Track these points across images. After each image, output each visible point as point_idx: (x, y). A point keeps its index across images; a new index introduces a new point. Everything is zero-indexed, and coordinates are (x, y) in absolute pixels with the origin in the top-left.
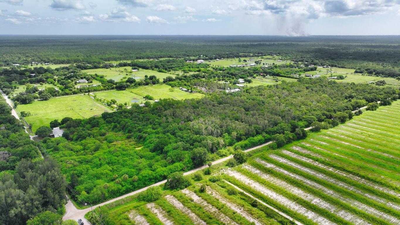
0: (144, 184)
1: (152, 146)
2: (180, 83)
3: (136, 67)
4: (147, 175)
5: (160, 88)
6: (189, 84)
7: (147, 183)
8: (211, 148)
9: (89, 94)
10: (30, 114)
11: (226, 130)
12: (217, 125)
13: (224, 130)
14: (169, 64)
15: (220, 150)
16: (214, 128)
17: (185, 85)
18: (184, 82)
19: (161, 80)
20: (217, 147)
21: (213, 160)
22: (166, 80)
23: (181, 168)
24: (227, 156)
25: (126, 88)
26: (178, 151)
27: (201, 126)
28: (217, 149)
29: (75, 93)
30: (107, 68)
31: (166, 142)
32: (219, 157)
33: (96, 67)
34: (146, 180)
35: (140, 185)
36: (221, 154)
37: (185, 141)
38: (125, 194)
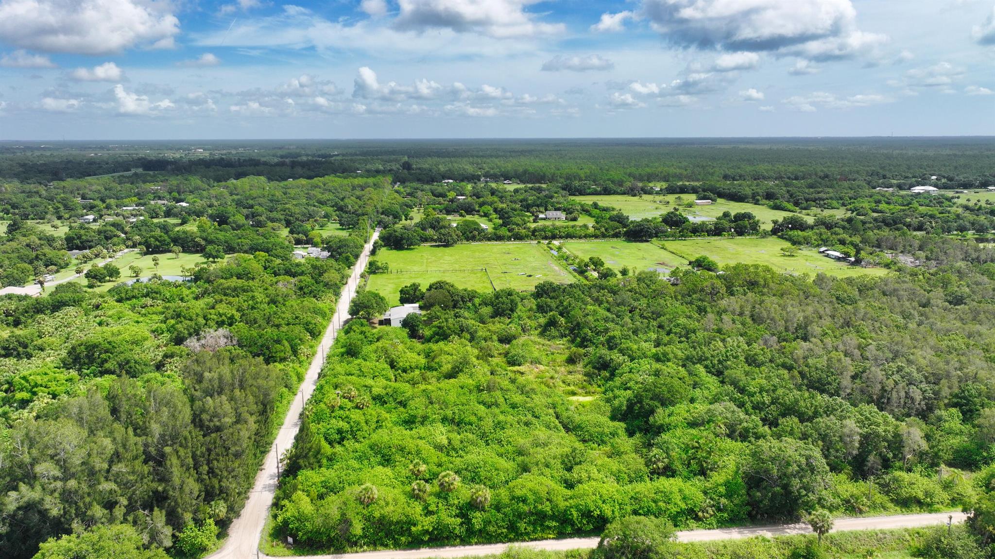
2: (824, 237)
3: (708, 194)
5: (756, 246)
6: (857, 239)
8: (855, 452)
9: (549, 243)
10: (387, 268)
11: (956, 396)
12: (913, 370)
13: (945, 392)
14: (812, 190)
15: (898, 473)
16: (897, 377)
17: (842, 242)
18: (838, 234)
19: (769, 227)
20: (891, 455)
21: (854, 508)
22: (782, 225)
23: (684, 506)
24: (937, 511)
25: (651, 236)
26: (703, 434)
27: (839, 360)
28: (886, 464)
29: (518, 237)
30: (634, 195)
32: (890, 505)
33: (607, 192)
35: (491, 529)
36: (904, 493)
37: (749, 405)
38: (430, 547)
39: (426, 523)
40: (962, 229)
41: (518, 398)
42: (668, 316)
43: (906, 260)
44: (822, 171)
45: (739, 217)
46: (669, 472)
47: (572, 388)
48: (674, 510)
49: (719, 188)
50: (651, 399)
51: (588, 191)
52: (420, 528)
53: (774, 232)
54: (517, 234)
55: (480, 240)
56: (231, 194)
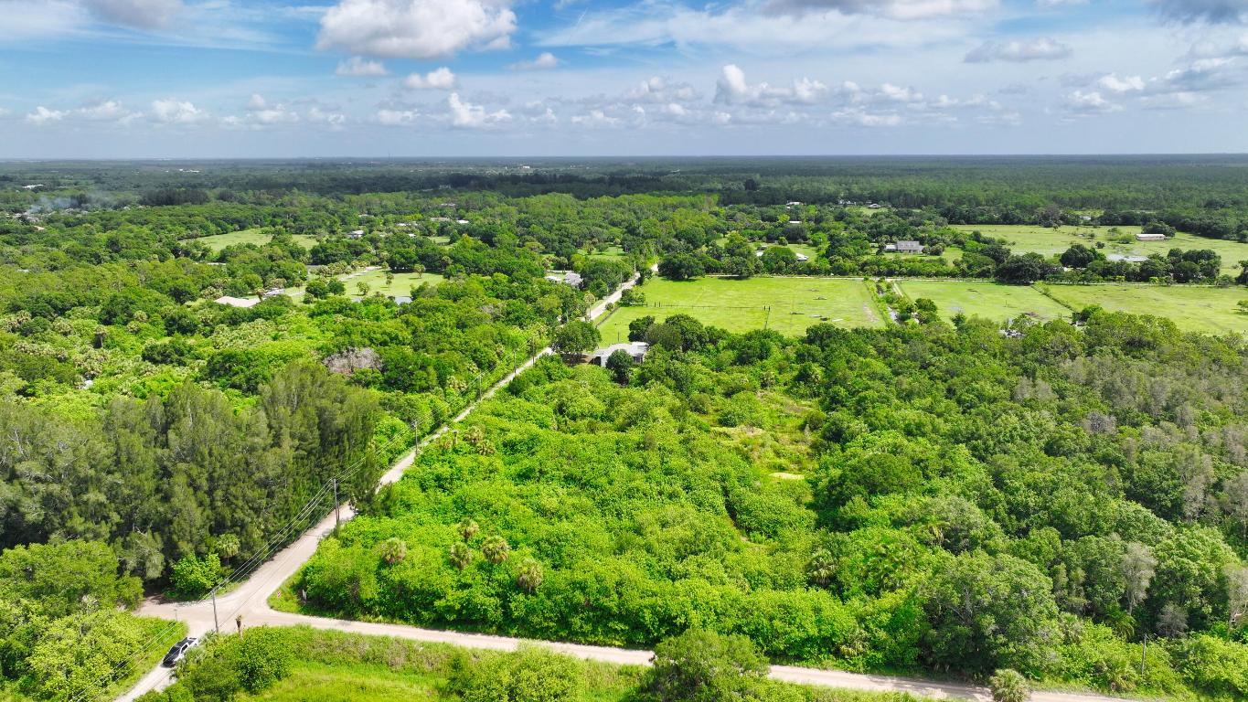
8: (1141, 594)
9: (880, 281)
10: (642, 300)
19: (1232, 270)
25: (1034, 277)
30: (1048, 226)
41: (679, 462)
45: (1195, 257)
46: (833, 584)
47: (782, 461)
48: (795, 634)
49: (1184, 218)
51: (980, 218)
52: (444, 602)
53: (1241, 279)
54: (839, 267)
55: (787, 273)
56: (520, 212)
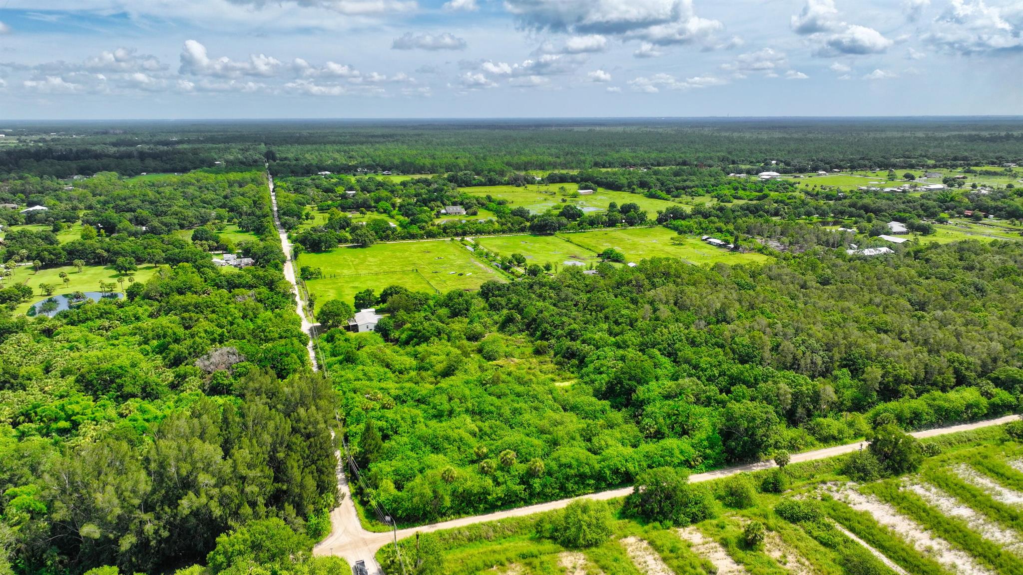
0: (563, 488)
1: (602, 380)
2: (704, 226)
3: (590, 184)
4: (574, 463)
5: (646, 236)
6: (731, 227)
7: (570, 486)
8: (789, 407)
9: (462, 240)
10: (320, 273)
11: (845, 359)
12: (812, 341)
13: (837, 357)
14: (678, 178)
15: (821, 420)
16: (803, 348)
17: (719, 230)
18: (714, 223)
19: (652, 216)
20: (811, 407)
21: (794, 447)
22: (666, 215)
23: (683, 458)
24: (846, 443)
25: (555, 230)
26: (680, 404)
27: (760, 338)
28: (809, 414)
29: (430, 235)
30: (519, 186)
31: (642, 373)
32: (816, 442)
33: (492, 183)
34: (567, 478)
35: (547, 490)
36: (824, 433)
37: (704, 378)
38: (502, 510)
39: (500, 491)
40: (809, 214)
41: (520, 389)
42: (611, 308)
43: (773, 244)
44: (680, 157)
46: (659, 435)
48: (676, 461)
50: (629, 380)
52: (494, 495)
53: (660, 221)
54: (430, 231)
55: (394, 239)
